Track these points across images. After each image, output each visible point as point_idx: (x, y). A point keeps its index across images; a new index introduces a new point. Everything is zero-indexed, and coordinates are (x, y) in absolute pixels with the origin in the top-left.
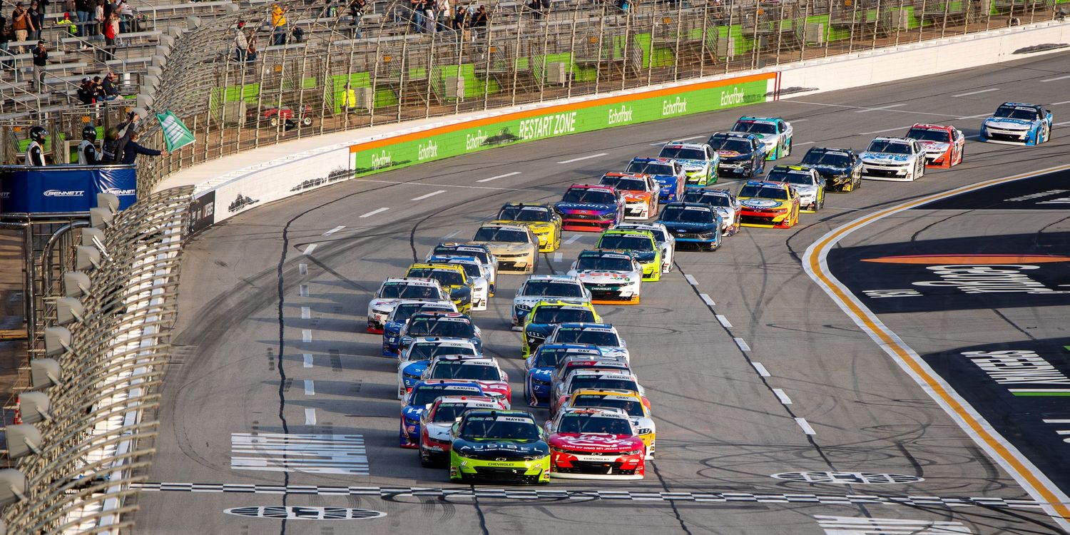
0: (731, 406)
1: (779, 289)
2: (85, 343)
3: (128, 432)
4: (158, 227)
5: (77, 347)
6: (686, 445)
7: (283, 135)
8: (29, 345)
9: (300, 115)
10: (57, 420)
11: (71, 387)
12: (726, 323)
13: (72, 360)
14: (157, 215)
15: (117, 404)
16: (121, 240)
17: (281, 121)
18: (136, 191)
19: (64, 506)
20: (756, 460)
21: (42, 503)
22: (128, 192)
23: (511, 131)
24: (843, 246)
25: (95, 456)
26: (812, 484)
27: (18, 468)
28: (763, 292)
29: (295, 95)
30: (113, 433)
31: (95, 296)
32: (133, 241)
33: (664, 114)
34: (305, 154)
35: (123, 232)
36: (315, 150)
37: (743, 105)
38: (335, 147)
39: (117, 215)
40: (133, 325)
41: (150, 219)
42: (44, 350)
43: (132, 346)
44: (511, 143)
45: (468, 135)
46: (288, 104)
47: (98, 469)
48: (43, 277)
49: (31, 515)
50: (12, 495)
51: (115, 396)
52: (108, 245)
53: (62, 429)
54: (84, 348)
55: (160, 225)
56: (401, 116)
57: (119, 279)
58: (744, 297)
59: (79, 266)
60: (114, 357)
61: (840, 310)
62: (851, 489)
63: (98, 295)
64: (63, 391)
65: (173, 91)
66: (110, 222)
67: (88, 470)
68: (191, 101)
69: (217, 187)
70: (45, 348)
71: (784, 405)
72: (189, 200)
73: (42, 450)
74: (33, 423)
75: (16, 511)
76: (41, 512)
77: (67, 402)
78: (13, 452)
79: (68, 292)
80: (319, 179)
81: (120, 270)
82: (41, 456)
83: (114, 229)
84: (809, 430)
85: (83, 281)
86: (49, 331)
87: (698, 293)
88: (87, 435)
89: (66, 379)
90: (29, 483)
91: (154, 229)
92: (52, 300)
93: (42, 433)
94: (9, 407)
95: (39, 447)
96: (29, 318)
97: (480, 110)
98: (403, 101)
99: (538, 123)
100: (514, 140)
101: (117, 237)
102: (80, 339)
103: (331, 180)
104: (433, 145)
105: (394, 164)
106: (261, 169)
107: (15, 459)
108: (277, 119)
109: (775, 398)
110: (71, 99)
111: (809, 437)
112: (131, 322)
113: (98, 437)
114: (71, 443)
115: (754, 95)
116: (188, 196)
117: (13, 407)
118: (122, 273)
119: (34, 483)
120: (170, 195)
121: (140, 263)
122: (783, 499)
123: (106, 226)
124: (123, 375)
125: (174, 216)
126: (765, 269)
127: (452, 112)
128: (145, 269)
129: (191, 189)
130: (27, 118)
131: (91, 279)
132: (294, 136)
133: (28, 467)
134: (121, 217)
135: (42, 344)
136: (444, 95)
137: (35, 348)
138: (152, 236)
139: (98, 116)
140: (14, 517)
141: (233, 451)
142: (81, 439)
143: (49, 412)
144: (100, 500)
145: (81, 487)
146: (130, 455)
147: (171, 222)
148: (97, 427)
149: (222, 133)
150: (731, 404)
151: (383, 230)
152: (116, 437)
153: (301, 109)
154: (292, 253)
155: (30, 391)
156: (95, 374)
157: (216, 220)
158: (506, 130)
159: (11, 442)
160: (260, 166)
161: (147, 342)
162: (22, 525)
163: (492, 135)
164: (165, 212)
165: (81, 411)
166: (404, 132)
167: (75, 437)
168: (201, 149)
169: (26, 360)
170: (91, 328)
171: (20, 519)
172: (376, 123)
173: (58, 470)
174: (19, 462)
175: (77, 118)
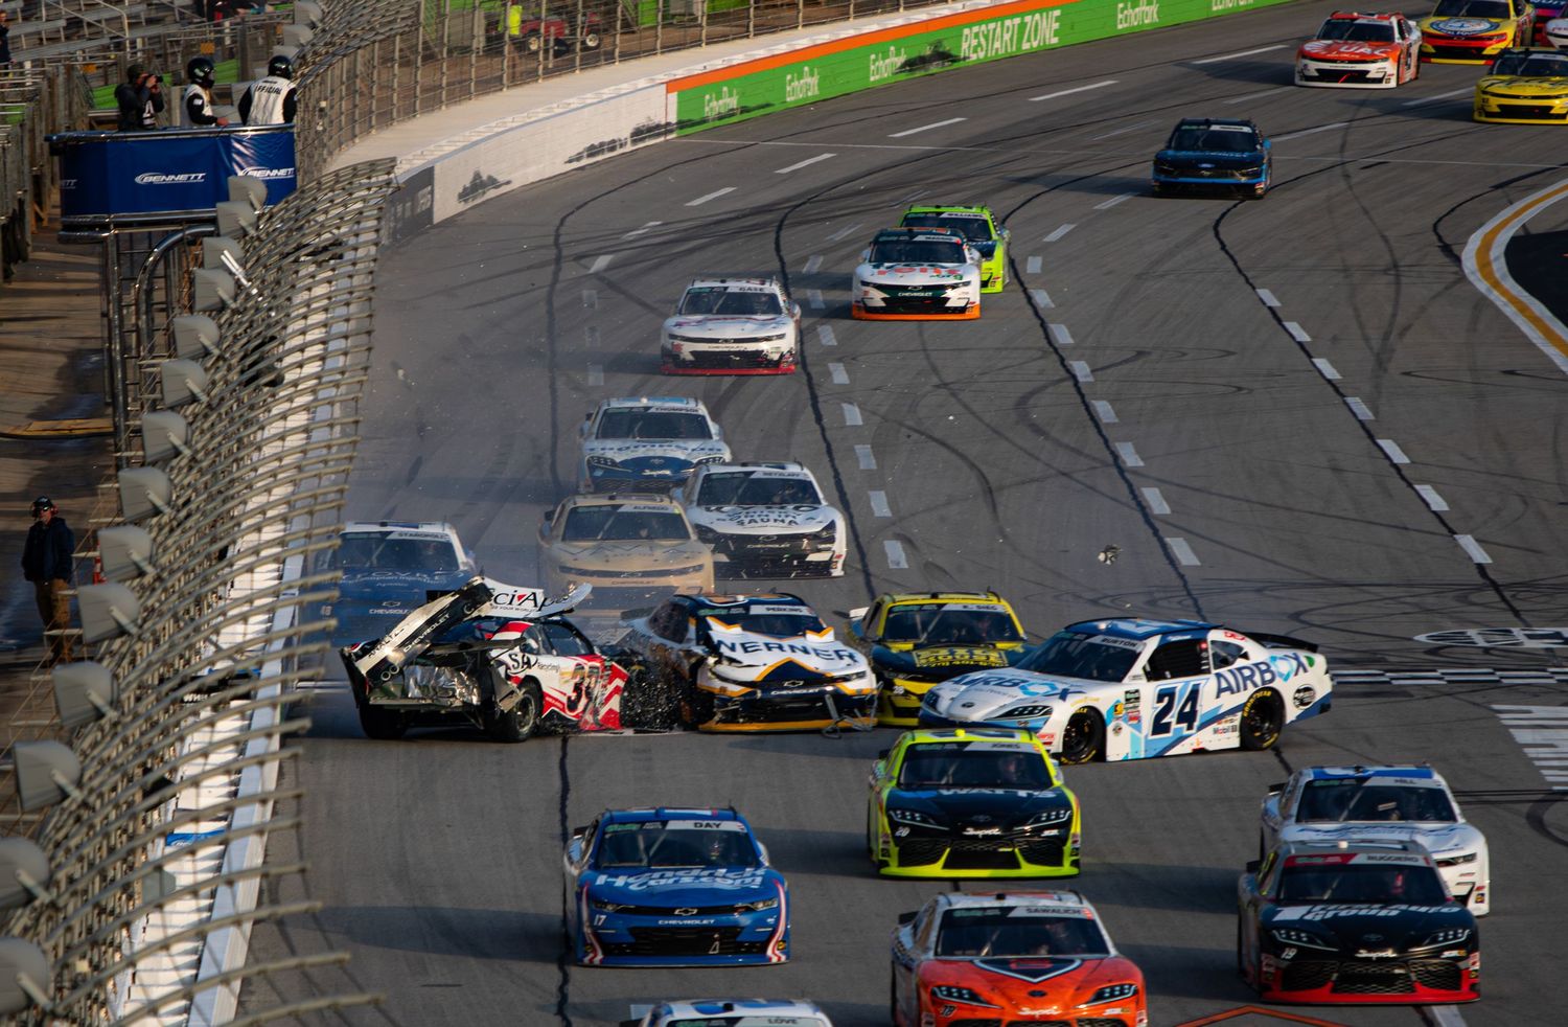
0: (1341, 518)
1: (1423, 309)
2: (213, 437)
3: (292, 591)
4: (336, 231)
5: (199, 446)
6: (1264, 589)
7: (550, 66)
8: (116, 445)
9: (579, 30)
10: (165, 575)
11: (188, 516)
12: (1330, 372)
13: (191, 468)
14: (333, 213)
15: (269, 544)
16: (270, 257)
17: (546, 42)
18: (295, 172)
19: (183, 724)
20: (1388, 611)
21: (141, 721)
22: (282, 173)
23: (947, 47)
24: (1534, 231)
25: (232, 635)
26: (1487, 651)
27: (100, 660)
28: (1394, 315)
30: (263, 593)
31: (227, 355)
32: (291, 258)
33: (1215, 8)
34: (590, 98)
35: (275, 243)
36: (606, 91)
38: (642, 83)
39: (263, 214)
40: (294, 405)
41: (321, 218)
42: (140, 453)
43: (295, 441)
44: (948, 66)
45: (873, 57)
46: (557, 11)
47: (238, 657)
48: (137, 325)
49: (125, 742)
50: (90, 706)
51: (265, 530)
52: (249, 265)
53: (177, 588)
54: (211, 447)
55: (338, 228)
56: (755, 26)
57: (269, 326)
58: (1361, 326)
59: (198, 306)
60: (265, 460)
61: (1531, 345)
62: (1555, 657)
63: (233, 354)
64: (175, 523)
66: (251, 225)
67: (222, 659)
68: (387, 10)
69: (437, 160)
70: (143, 448)
71: (1435, 513)
72: (388, 183)
73: (141, 627)
74: (125, 580)
75: (99, 735)
76: (142, 734)
77: (183, 542)
78: (90, 632)
79: (181, 351)
80: (614, 141)
81: (270, 309)
82: (140, 638)
83: (258, 238)
84: (1480, 555)
85: (206, 330)
86: (148, 419)
87: (1279, 321)
88: (220, 598)
89: (181, 501)
90: (119, 685)
91: (328, 235)
92: (153, 366)
93: (140, 597)
94: (83, 555)
95: (134, 621)
96: (114, 396)
97: (891, 11)
98: (756, 1)
99: (995, 30)
100: (954, 61)
101: (264, 251)
102: (202, 432)
103: (634, 142)
104: (812, 75)
105: (744, 110)
106: (514, 125)
107: (96, 643)
108: (539, 38)
109: (1419, 501)
110: (181, 13)
111: (1481, 567)
112: (290, 399)
113: (237, 602)
114: (192, 613)
116: (386, 177)
117: (91, 554)
118: (273, 314)
119: (128, 685)
120: (355, 176)
121: (305, 295)
122: (1434, 678)
123: (245, 234)
124: (279, 492)
125: (361, 213)
126: (1398, 276)
127: (845, 16)
128: (314, 306)
129: (390, 164)
130: (106, 48)
131: (220, 327)
132: (569, 67)
133: (117, 657)
134: (271, 217)
135: (136, 442)
137: (126, 450)
138: (325, 249)
139: (228, 41)
140: (95, 745)
142: (209, 606)
143: (152, 560)
144: (241, 712)
145: (210, 690)
146: (292, 631)
147: (358, 223)
148: (236, 585)
149: (445, 65)
150: (1342, 514)
151: (722, 227)
152: (269, 600)
153: (580, 18)
154: (570, 271)
155: (118, 524)
156: (231, 492)
157: (438, 217)
158: (938, 44)
159: (86, 614)
160: (510, 122)
161: (319, 435)
162: (109, 758)
163: (914, 54)
164: (345, 206)
165: (208, 557)
166: (761, 53)
167: (198, 602)
168: (409, 94)
169: (111, 471)
170: (223, 411)
171: (104, 749)
172: (712, 40)
173: (169, 661)
174: (103, 649)
175: (193, 46)
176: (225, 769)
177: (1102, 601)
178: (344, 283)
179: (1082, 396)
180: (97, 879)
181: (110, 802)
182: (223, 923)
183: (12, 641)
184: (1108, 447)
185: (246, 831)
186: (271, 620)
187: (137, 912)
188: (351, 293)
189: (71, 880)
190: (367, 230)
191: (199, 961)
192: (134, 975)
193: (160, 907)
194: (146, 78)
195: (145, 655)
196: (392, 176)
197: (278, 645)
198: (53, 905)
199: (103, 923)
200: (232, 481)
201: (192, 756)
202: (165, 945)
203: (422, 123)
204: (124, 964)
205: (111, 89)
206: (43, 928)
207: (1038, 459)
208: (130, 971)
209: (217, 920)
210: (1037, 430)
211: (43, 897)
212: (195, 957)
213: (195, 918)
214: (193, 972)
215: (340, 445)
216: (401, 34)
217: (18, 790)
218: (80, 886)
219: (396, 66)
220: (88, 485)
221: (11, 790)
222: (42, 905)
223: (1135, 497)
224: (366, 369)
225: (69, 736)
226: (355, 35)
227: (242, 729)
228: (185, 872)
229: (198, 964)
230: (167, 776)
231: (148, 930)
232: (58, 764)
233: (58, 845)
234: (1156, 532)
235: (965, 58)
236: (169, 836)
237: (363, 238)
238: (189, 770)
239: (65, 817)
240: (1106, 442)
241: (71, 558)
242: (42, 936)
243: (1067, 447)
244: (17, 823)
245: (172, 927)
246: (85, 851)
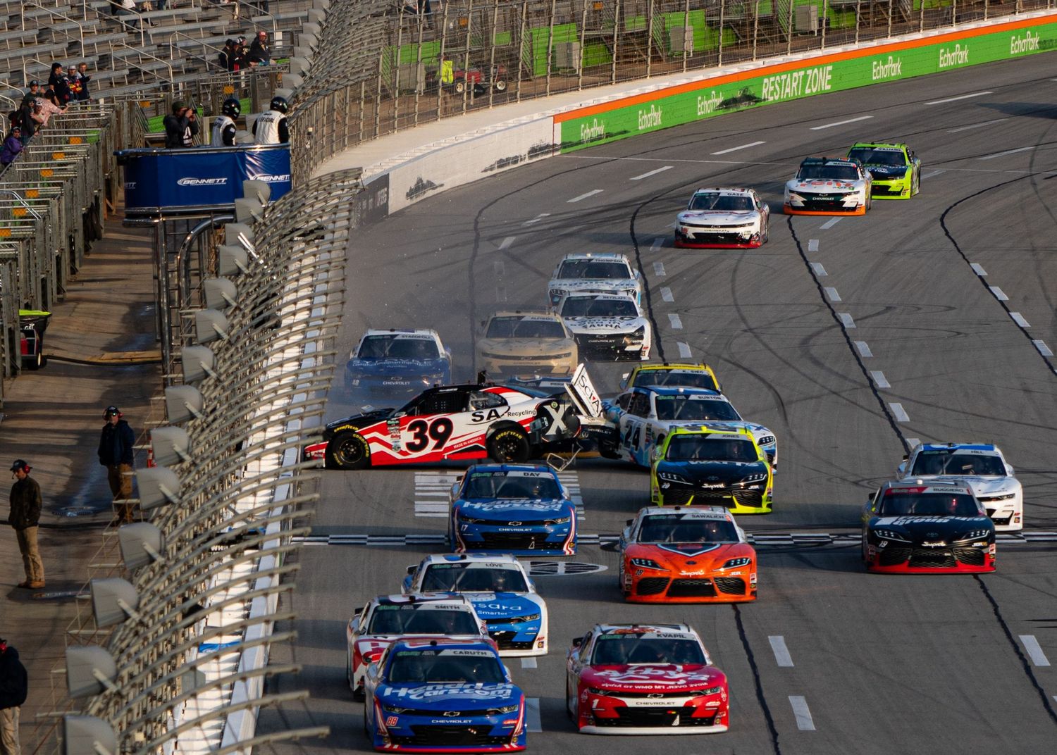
0: (1031, 425)
2: (232, 364)
3: (288, 473)
4: (319, 219)
5: (222, 370)
7: (472, 103)
8: (163, 370)
9: (492, 79)
10: (198, 461)
11: (215, 420)
12: (1022, 322)
13: (216, 386)
14: (317, 206)
15: (272, 440)
16: (272, 237)
17: (469, 86)
18: (290, 177)
19: (211, 566)
21: (180, 565)
22: (281, 178)
23: (752, 91)
25: (245, 504)
27: (152, 521)
29: (485, 53)
30: (267, 475)
31: (242, 307)
32: (288, 238)
33: (941, 66)
34: (500, 126)
35: (276, 228)
36: (511, 121)
37: (1038, 52)
38: (536, 116)
39: (268, 207)
40: (290, 342)
41: (309, 210)
42: (181, 375)
43: (291, 367)
44: (753, 105)
45: (700, 98)
46: (477, 65)
47: (250, 519)
48: (179, 286)
49: (170, 579)
50: (144, 554)
51: (269, 430)
52: (257, 243)
53: (206, 471)
54: (230, 371)
55: (321, 217)
56: (616, 76)
57: (272, 286)
58: (1044, 289)
59: (222, 271)
60: (269, 381)
63: (246, 306)
64: (205, 425)
65: (334, 52)
66: (259, 215)
67: (239, 521)
68: (356, 64)
69: (391, 169)
70: (182, 371)
72: (356, 186)
73: (181, 498)
74: (169, 465)
75: (151, 574)
76: (182, 573)
77: (210, 439)
78: (144, 502)
79: (209, 303)
80: (516, 157)
81: (273, 274)
82: (180, 506)
83: (265, 224)
85: (226, 289)
86: (186, 352)
87: (987, 286)
88: (237, 478)
89: (209, 410)
90: (165, 539)
91: (314, 222)
92: (190, 314)
93: (180, 477)
94: (140, 447)
95: (176, 494)
96: (162, 335)
97: (713, 66)
98: (618, 58)
99: (786, 80)
100: (757, 102)
101: (269, 233)
102: (225, 361)
103: (531, 157)
104: (657, 110)
105: (609, 135)
106: (446, 145)
107: (149, 509)
108: (463, 84)
110: (210, 65)
112: (287, 337)
113: (249, 481)
114: (217, 489)
115: (1051, 40)
116: (355, 181)
117: (145, 447)
118: (275, 278)
119: (172, 539)
120: (333, 180)
121: (297, 264)
123: (255, 221)
124: (279, 403)
125: (337, 207)
127: (679, 69)
128: (304, 272)
129: (358, 172)
130: (157, 90)
131: (237, 286)
132: (485, 104)
133: (164, 519)
134: (273, 209)
135: (178, 367)
136: (669, 49)
137: (171, 373)
138: (312, 232)
139: (243, 85)
140: (148, 581)
141: (416, 494)
142: (229, 483)
143: (189, 451)
144: (252, 559)
145: (229, 543)
146: (288, 501)
147: (335, 214)
148: (248, 469)
149: (397, 102)
150: (1031, 422)
151: (596, 217)
152: (272, 479)
153: (492, 70)
154: (485, 248)
155: (165, 425)
156: (245, 403)
157: (391, 210)
158: (745, 90)
159: (143, 489)
160: (444, 143)
161: (309, 363)
162: (158, 591)
163: (729, 97)
164: (326, 202)
165: (228, 449)
166: (621, 95)
167: (221, 481)
168: (372, 123)
169: (160, 388)
170: (239, 346)
171: (155, 584)
172: (586, 86)
173: (201, 522)
174: (154, 514)
175: (219, 88)
176: (241, 598)
177: (861, 483)
178: (325, 256)
179: (848, 338)
180: (150, 676)
181: (159, 621)
182: (238, 707)
183: (89, 508)
184: (865, 374)
185: (254, 642)
186: (273, 494)
187: (178, 699)
188: (330, 263)
189: (131, 676)
190: (341, 219)
191: (222, 733)
192: (176, 743)
193: (194, 696)
194: (185, 111)
195: (184, 517)
196: (360, 180)
197: (278, 511)
198: (119, 694)
199: (154, 707)
200: (246, 396)
201: (217, 589)
202: (198, 723)
203: (381, 143)
204: (169, 735)
205: (161, 119)
206: (111, 710)
207: (816, 382)
208: (173, 741)
209: (235, 705)
210: (816, 362)
211: (112, 688)
212: (219, 731)
213: (219, 703)
214: (218, 741)
215: (322, 371)
216: (366, 81)
217: (94, 612)
218: (138, 681)
219: (362, 103)
220: (144, 398)
221: (89, 613)
222: (111, 693)
223: (884, 409)
224: (340, 317)
225: (130, 574)
226: (334, 81)
227: (252, 570)
228: (212, 671)
229: (221, 736)
230: (200, 603)
231: (186, 711)
232: (123, 595)
233: (122, 651)
234: (899, 434)
235: (765, 100)
236: (201, 646)
237: (338, 224)
238: (214, 599)
239: (127, 631)
240: (864, 371)
241: (131, 450)
242: (111, 716)
243: (837, 373)
244: (93, 635)
245: (203, 709)
246: (141, 656)
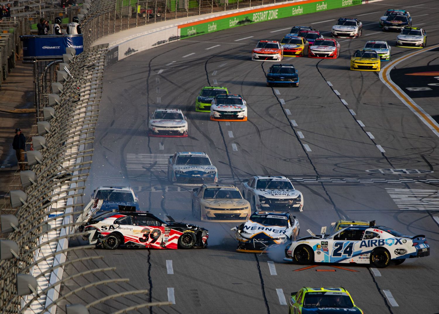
0: (348, 140)
1: (369, 87)
2: (61, 114)
3: (81, 153)
4: (93, 62)
5: (58, 116)
6: (328, 157)
7: (148, 21)
8: (37, 115)
10: (49, 149)
11: (55, 134)
12: (345, 103)
13: (56, 122)
14: (93, 57)
15: (76, 141)
16: (76, 68)
17: (147, 15)
18: (83, 47)
19: (53, 187)
20: (359, 164)
21: (42, 186)
22: (80, 47)
23: (249, 18)
24: (397, 68)
25: (66, 164)
26: (384, 174)
27: (32, 170)
28: (362, 89)
29: (153, 3)
30: (74, 154)
31: (65, 93)
32: (82, 69)
33: (317, 10)
34: (158, 29)
35: (78, 65)
36: (162, 28)
37: (352, 5)
38: (171, 26)
39: (75, 57)
40: (82, 106)
41: (90, 58)
42: (43, 118)
43: (82, 115)
44: (249, 23)
45: (230, 20)
46: (150, 7)
47: (67, 170)
48: (42, 85)
49: (38, 191)
50: (29, 182)
51: (74, 138)
52: (71, 70)
53: (52, 152)
54: (61, 116)
55: (94, 61)
56: (200, 12)
58: (353, 91)
59: (58, 80)
60: (74, 120)
61: (396, 97)
62: (401, 176)
64: (51, 136)
65: (99, 2)
66: (71, 60)
67: (63, 170)
68: (107, 6)
69: (120, 44)
70: (44, 116)
71: (371, 139)
72: (107, 50)
73: (43, 162)
74: (38, 150)
75: (32, 189)
76: (42, 189)
77: (53, 141)
78: (29, 163)
79: (53, 91)
80: (164, 41)
82: (42, 165)
83: (74, 63)
84: (382, 150)
85: (60, 87)
86: (45, 109)
87: (333, 90)
88: (63, 155)
89: (53, 130)
90: (37, 176)
91: (91, 63)
92: (46, 95)
93: (42, 154)
94: (28, 143)
95: (41, 160)
96: (36, 103)
97: (235, 9)
98: (201, 5)
100: (251, 22)
101: (75, 67)
102: (59, 112)
103: (169, 41)
104: (215, 25)
105: (197, 33)
107: (31, 165)
108: (145, 14)
109: (367, 136)
110: (54, 5)
111: (383, 153)
113: (67, 156)
114: (56, 159)
115: (357, 1)
116: (106, 48)
117: (30, 143)
119: (39, 176)
120: (98, 48)
122: (370, 181)
123: (70, 62)
124: (78, 128)
125: (100, 57)
126: (363, 79)
127: (223, 10)
128: (87, 81)
129: (107, 45)
130: (35, 14)
131: (64, 86)
132: (153, 21)
133: (36, 169)
134: (77, 58)
135: (42, 115)
136: (219, 2)
137: (39, 117)
138: (91, 66)
139: (66, 13)
140: (31, 191)
141: (127, 162)
142: (60, 157)
144: (68, 184)
145: (60, 178)
146: (81, 163)
147: (99, 60)
148: (67, 152)
149: (121, 20)
150: (348, 139)
151: (193, 63)
152: (75, 156)
153: (156, 9)
154: (153, 73)
155: (37, 136)
156: (66, 128)
157: (119, 59)
158: (247, 18)
159: (29, 158)
160: (138, 35)
161: (89, 114)
162: (34, 195)
163: (241, 20)
164: (96, 56)
165: (60, 144)
166: (202, 19)
167: (57, 156)
168: (112, 27)
169: (35, 122)
170: (64, 107)
171: (33, 193)
172: (189, 15)
173: (50, 170)
174: (33, 167)
175: (57, 14)
176: (64, 198)
177: (287, 160)
178: (96, 75)
179: (282, 108)
180: (31, 226)
181: (34, 206)
182: (62, 238)
183: (9, 165)
184: (289, 121)
185: (68, 214)
186: (76, 161)
187: (41, 234)
188: (97, 78)
189: (24, 226)
190: (101, 62)
191: (57, 247)
192: (40, 250)
193: (47, 233)
194: (45, 22)
195: (43, 169)
196: (108, 48)
197: (78, 167)
198: (20, 232)
199: (32, 237)
200: (66, 125)
201: (55, 195)
202: (48, 243)
203: (116, 35)
204: (38, 247)
205: (36, 25)
206: (17, 238)
207: (271, 124)
208: (39, 249)
209: (61, 237)
210: (272, 117)
211: (17, 230)
212: (56, 246)
213: (56, 236)
214: (55, 250)
215: (94, 117)
216: (110, 12)
217: (11, 202)
218: (26, 227)
219: (109, 20)
220: (29, 126)
221: (9, 203)
222: (17, 232)
223: (295, 134)
224: (100, 97)
225: (24, 189)
226: (99, 12)
227: (68, 188)
228: (53, 224)
229: (56, 248)
230: (49, 200)
231: (44, 239)
232: (21, 196)
233: (21, 217)
234: (301, 143)
236: (49, 216)
237: (100, 64)
238: (54, 198)
239: (23, 210)
240: (288, 120)
241: (25, 144)
242: (17, 240)
243: (278, 121)
244: (10, 211)
245: (50, 238)
246: (28, 219)
